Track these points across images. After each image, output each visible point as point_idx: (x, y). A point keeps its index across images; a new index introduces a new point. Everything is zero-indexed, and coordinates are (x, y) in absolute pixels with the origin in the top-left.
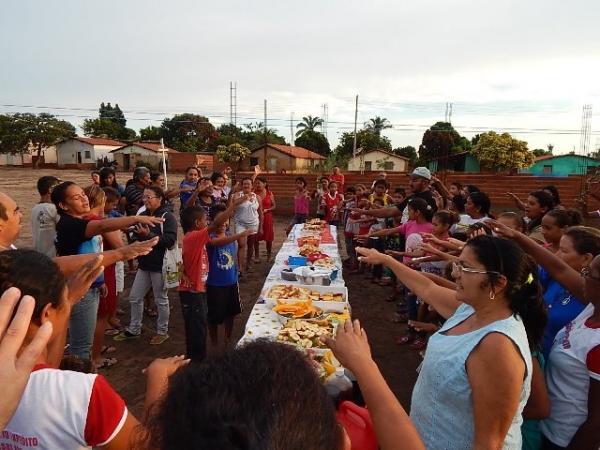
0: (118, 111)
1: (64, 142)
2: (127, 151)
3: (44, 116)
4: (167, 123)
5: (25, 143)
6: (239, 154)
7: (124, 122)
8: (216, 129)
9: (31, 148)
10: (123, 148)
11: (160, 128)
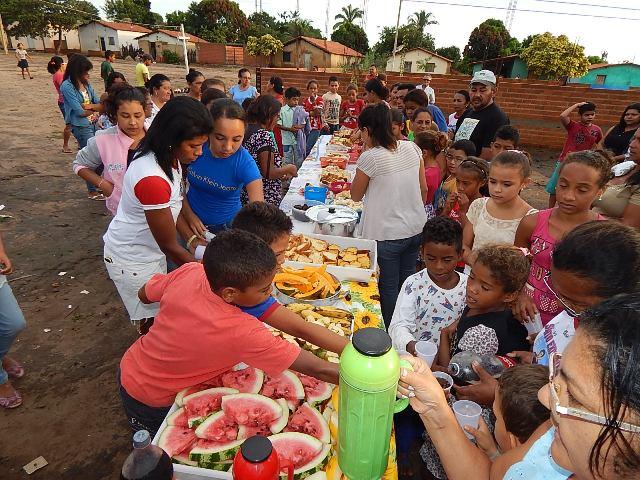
1: (84, 25)
2: (153, 39)
4: (194, 8)
5: (44, 24)
6: (271, 48)
7: (148, 4)
8: (247, 17)
9: (51, 31)
10: (147, 35)
11: (187, 14)
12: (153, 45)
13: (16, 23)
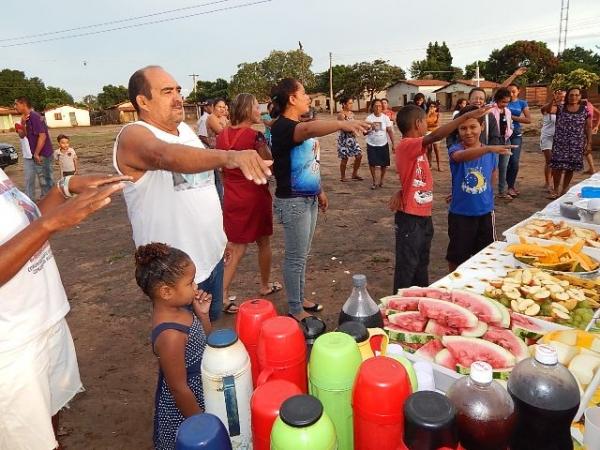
0: (445, 50)
1: (392, 86)
2: (449, 90)
3: (377, 62)
4: (495, 55)
5: (362, 90)
7: (449, 59)
8: (556, 55)
9: (366, 94)
10: (445, 87)
11: (487, 62)
12: (449, 96)
13: (342, 91)
